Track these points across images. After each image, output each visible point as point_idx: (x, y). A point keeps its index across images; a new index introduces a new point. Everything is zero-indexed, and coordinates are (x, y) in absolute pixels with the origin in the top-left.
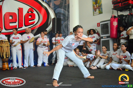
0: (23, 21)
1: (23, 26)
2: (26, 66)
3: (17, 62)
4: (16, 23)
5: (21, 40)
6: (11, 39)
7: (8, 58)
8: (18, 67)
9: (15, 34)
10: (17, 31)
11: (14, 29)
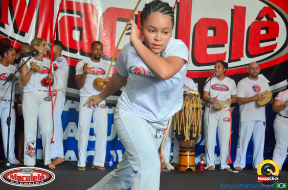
0: (243, 41)
1: (243, 56)
2: (239, 166)
3: (215, 153)
4: (223, 46)
5: (234, 94)
6: (207, 89)
7: (196, 141)
8: (218, 167)
9: (218, 77)
10: (224, 70)
11: (219, 64)
